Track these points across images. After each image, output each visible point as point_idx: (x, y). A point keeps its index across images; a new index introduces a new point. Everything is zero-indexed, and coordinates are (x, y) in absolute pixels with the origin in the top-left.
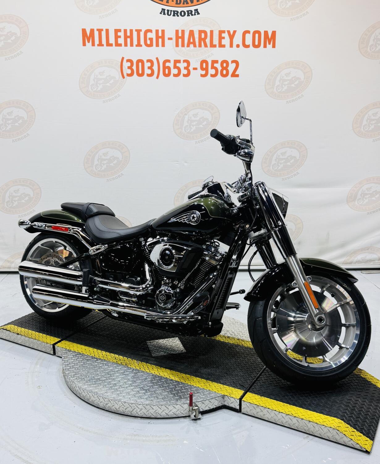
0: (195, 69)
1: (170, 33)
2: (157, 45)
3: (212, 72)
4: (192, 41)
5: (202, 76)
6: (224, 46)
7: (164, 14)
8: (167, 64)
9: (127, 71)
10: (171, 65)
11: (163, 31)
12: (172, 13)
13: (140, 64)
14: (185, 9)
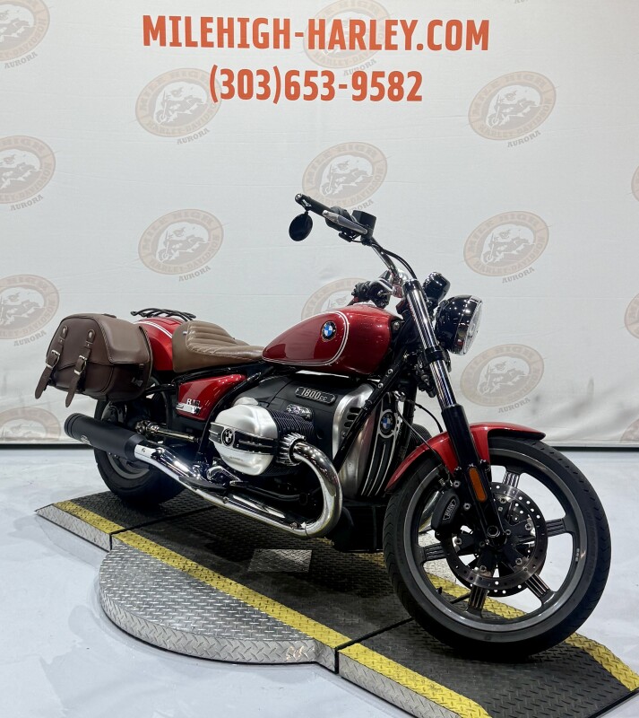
0: (343, 86)
2: (276, 46)
5: (355, 98)
6: (395, 47)
8: (294, 78)
9: (221, 89)
10: (300, 79)
11: (287, 22)
13: (245, 77)
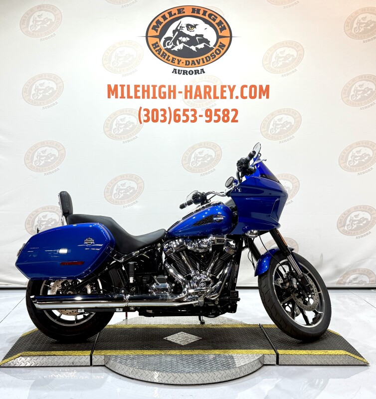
0: (201, 116)
1: (180, 88)
2: (169, 97)
3: (216, 118)
4: (198, 94)
5: (207, 121)
6: (225, 98)
7: (176, 73)
8: (178, 113)
9: (144, 118)
10: (181, 113)
11: (174, 87)
12: (182, 72)
13: (155, 112)
14: (193, 69)
